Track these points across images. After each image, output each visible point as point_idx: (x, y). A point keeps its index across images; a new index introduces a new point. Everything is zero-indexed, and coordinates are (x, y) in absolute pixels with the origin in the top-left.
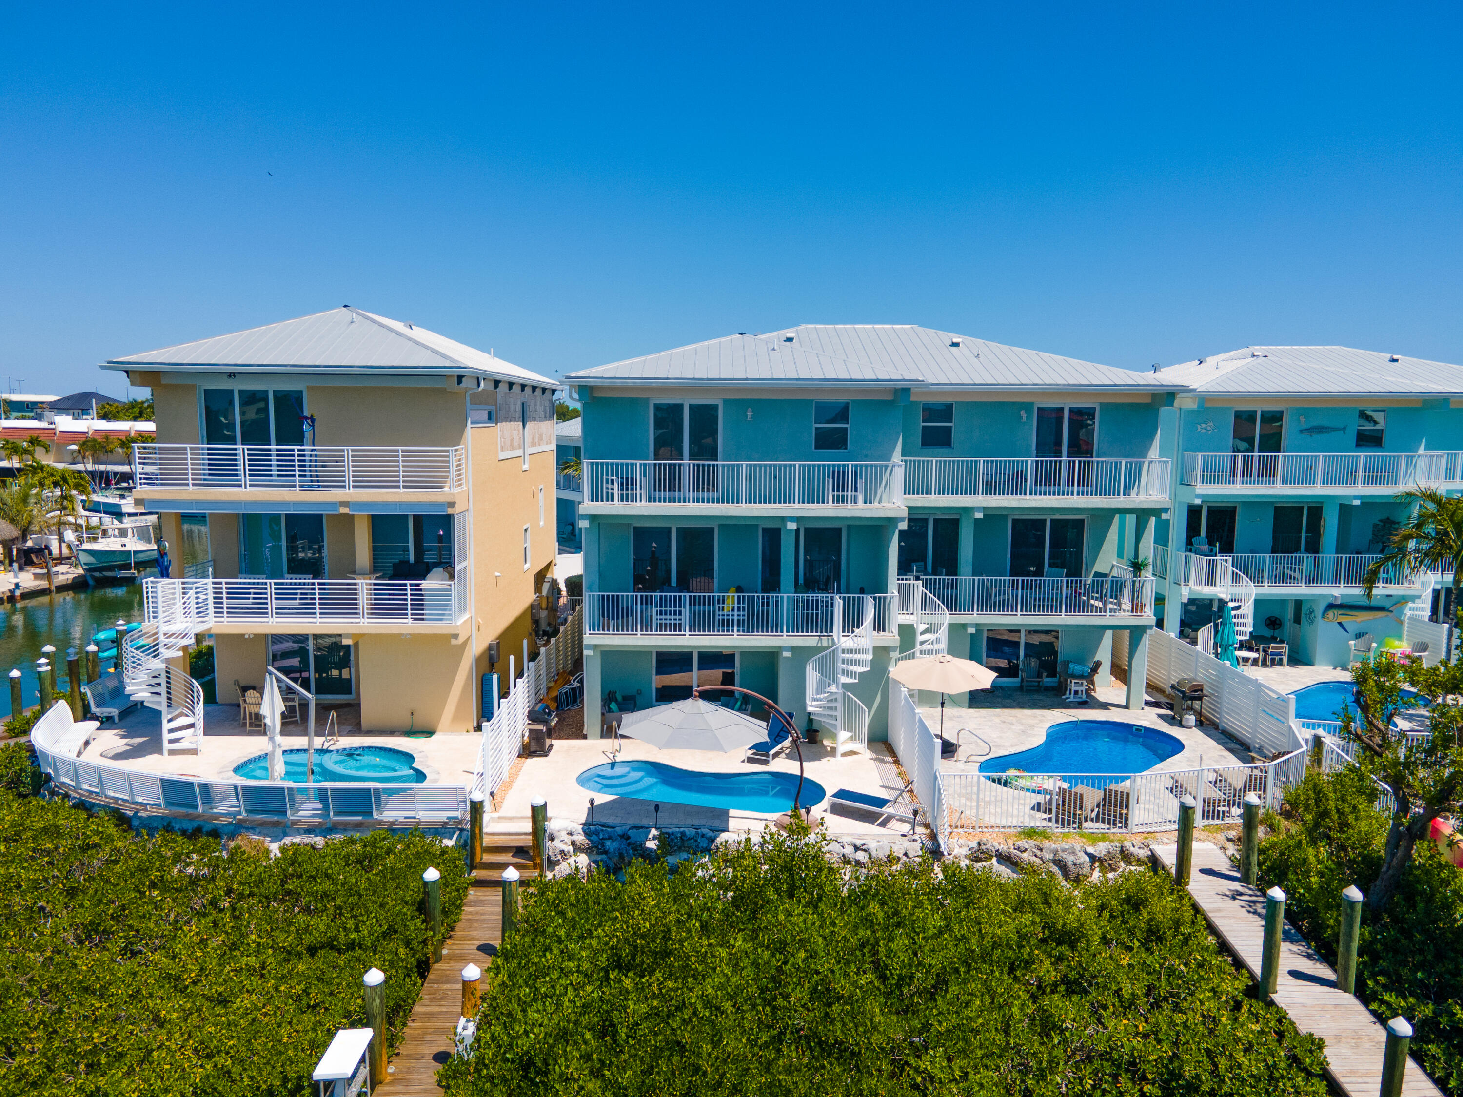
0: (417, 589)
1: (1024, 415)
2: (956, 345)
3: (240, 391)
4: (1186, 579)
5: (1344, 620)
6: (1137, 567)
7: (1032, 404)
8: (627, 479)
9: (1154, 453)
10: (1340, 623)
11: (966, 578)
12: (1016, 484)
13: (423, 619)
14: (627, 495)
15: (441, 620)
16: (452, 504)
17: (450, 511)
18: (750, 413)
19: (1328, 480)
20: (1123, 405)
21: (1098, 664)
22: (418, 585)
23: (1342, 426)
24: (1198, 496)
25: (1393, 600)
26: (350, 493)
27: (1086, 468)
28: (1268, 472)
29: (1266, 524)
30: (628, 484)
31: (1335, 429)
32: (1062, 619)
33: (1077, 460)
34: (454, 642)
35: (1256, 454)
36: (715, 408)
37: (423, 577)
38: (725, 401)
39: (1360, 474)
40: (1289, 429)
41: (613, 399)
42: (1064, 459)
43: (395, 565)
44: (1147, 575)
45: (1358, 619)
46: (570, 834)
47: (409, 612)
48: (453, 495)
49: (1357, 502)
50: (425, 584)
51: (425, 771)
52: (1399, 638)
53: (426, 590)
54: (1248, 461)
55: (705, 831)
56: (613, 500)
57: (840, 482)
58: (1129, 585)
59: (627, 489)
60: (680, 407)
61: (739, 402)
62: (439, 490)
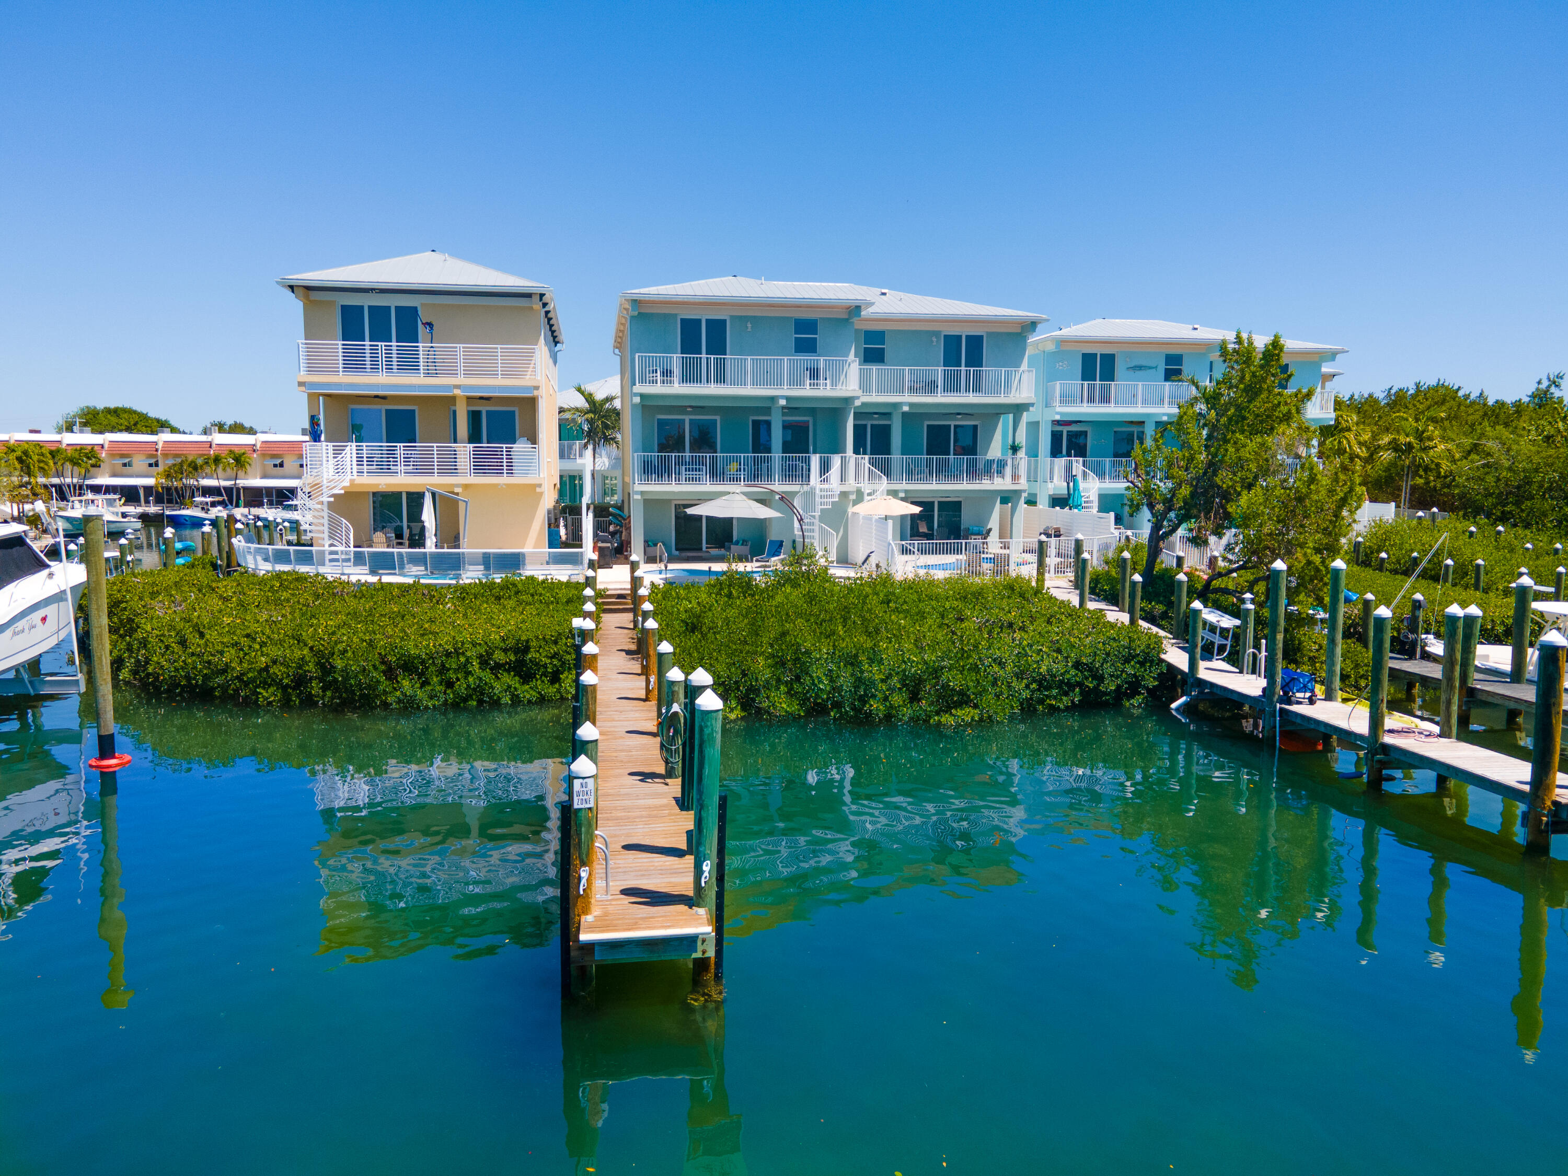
0: (510, 450)
1: (934, 339)
2: (884, 294)
3: (369, 307)
4: (1051, 478)
6: (1015, 449)
7: (940, 332)
8: (668, 369)
9: (1024, 366)
11: (896, 457)
12: (931, 387)
13: (513, 474)
14: (667, 380)
15: (527, 474)
16: (537, 388)
17: (536, 393)
18: (749, 325)
19: (1145, 402)
20: (1002, 333)
21: (990, 530)
22: (511, 447)
23: (1155, 365)
24: (1057, 413)
26: (461, 380)
27: (978, 377)
28: (1106, 399)
29: (1108, 442)
30: (667, 373)
31: (1150, 368)
32: (965, 486)
33: (972, 369)
34: (538, 490)
35: (1098, 382)
36: (724, 321)
37: (515, 441)
38: (732, 317)
39: (1166, 400)
40: (1120, 367)
41: (652, 314)
42: (963, 368)
44: (1022, 454)
47: (505, 467)
48: (538, 381)
50: (516, 449)
53: (516, 452)
54: (1091, 389)
56: (656, 383)
57: (814, 374)
58: (1009, 462)
59: (667, 376)
60: (699, 321)
61: (740, 318)
62: (528, 377)
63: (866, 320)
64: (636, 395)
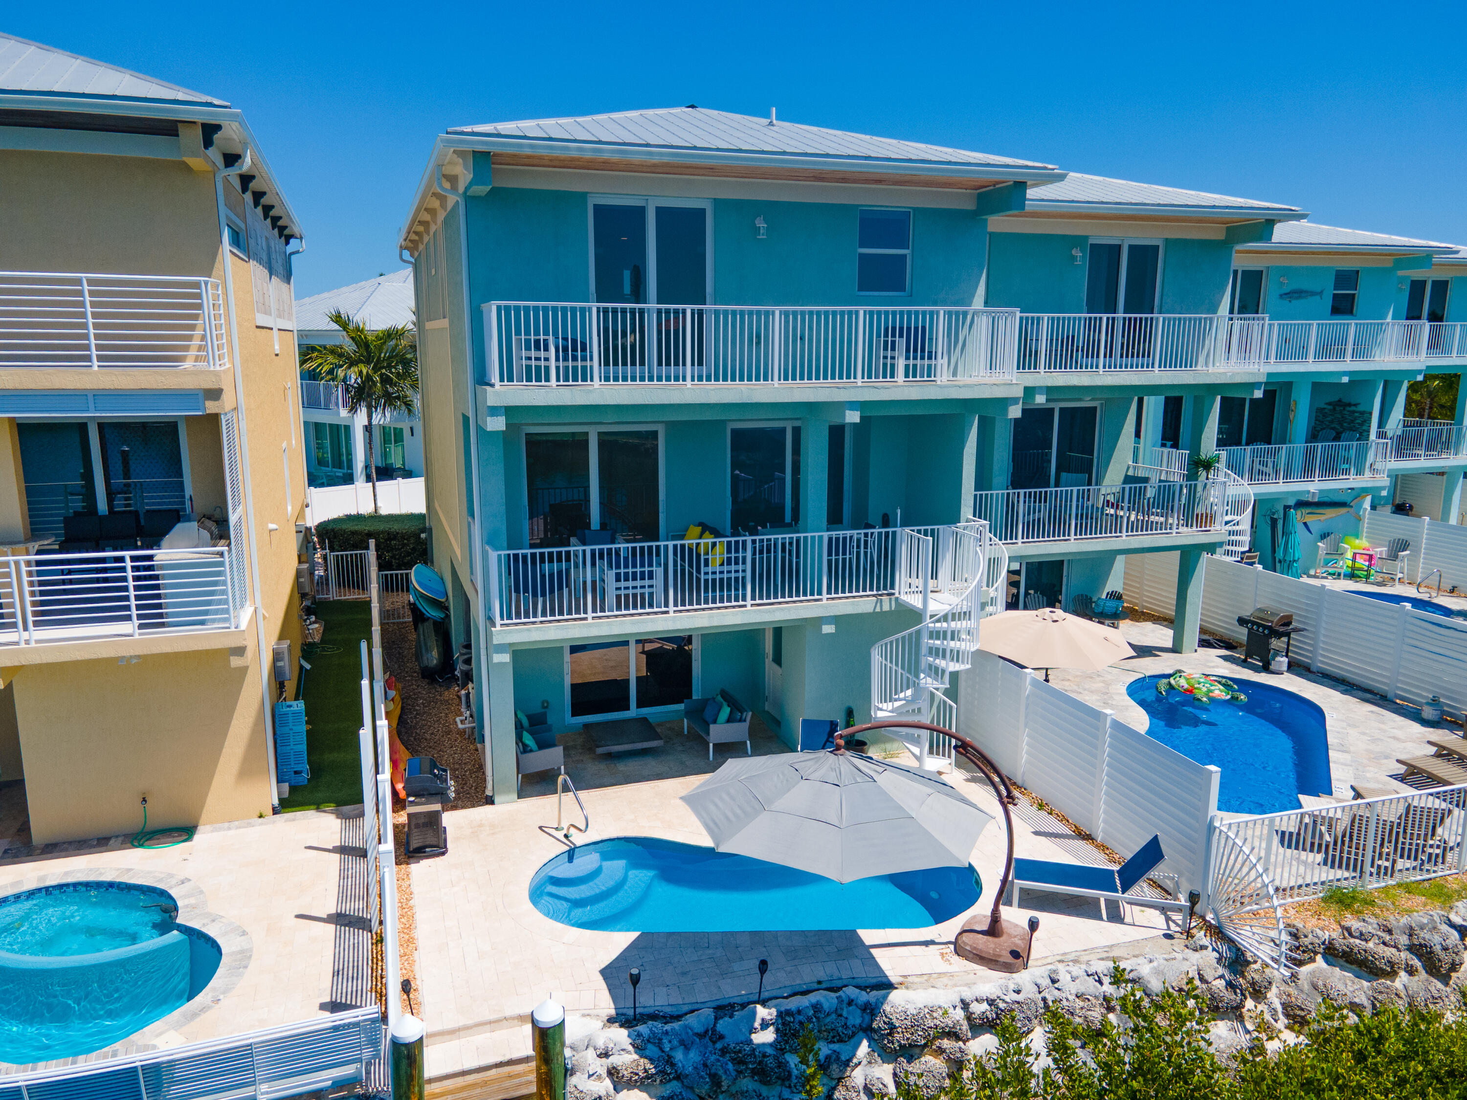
0: (144, 566)
1: (1078, 253)
5: (1309, 519)
8: (574, 341)
10: (1305, 524)
13: (162, 625)
14: (575, 368)
15: (202, 623)
16: (215, 394)
17: (211, 407)
18: (761, 225)
19: (1319, 354)
20: (1192, 242)
22: (150, 558)
23: (1319, 290)
25: (1354, 493)
30: (575, 351)
31: (1313, 294)
34: (231, 663)
36: (700, 214)
37: (154, 541)
39: (1350, 345)
40: (1270, 291)
41: (524, 192)
43: (67, 521)
45: (1322, 518)
46: (605, 1054)
47: (134, 612)
48: (216, 374)
49: (1345, 380)
50: (163, 555)
51: (211, 931)
52: (1357, 536)
53: (162, 567)
55: (851, 992)
56: (547, 379)
59: (575, 359)
60: (641, 212)
61: (739, 205)
62: (188, 365)
63: (1034, 215)
64: (494, 411)
